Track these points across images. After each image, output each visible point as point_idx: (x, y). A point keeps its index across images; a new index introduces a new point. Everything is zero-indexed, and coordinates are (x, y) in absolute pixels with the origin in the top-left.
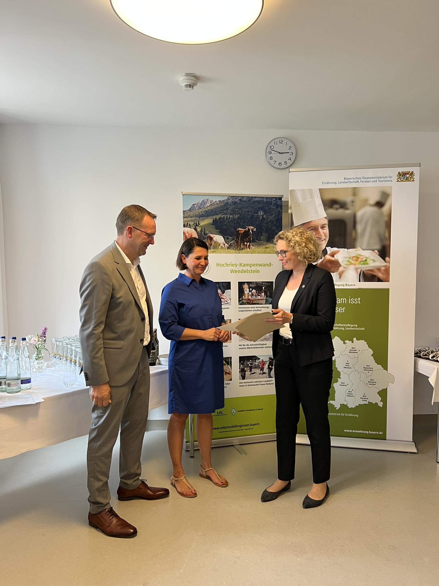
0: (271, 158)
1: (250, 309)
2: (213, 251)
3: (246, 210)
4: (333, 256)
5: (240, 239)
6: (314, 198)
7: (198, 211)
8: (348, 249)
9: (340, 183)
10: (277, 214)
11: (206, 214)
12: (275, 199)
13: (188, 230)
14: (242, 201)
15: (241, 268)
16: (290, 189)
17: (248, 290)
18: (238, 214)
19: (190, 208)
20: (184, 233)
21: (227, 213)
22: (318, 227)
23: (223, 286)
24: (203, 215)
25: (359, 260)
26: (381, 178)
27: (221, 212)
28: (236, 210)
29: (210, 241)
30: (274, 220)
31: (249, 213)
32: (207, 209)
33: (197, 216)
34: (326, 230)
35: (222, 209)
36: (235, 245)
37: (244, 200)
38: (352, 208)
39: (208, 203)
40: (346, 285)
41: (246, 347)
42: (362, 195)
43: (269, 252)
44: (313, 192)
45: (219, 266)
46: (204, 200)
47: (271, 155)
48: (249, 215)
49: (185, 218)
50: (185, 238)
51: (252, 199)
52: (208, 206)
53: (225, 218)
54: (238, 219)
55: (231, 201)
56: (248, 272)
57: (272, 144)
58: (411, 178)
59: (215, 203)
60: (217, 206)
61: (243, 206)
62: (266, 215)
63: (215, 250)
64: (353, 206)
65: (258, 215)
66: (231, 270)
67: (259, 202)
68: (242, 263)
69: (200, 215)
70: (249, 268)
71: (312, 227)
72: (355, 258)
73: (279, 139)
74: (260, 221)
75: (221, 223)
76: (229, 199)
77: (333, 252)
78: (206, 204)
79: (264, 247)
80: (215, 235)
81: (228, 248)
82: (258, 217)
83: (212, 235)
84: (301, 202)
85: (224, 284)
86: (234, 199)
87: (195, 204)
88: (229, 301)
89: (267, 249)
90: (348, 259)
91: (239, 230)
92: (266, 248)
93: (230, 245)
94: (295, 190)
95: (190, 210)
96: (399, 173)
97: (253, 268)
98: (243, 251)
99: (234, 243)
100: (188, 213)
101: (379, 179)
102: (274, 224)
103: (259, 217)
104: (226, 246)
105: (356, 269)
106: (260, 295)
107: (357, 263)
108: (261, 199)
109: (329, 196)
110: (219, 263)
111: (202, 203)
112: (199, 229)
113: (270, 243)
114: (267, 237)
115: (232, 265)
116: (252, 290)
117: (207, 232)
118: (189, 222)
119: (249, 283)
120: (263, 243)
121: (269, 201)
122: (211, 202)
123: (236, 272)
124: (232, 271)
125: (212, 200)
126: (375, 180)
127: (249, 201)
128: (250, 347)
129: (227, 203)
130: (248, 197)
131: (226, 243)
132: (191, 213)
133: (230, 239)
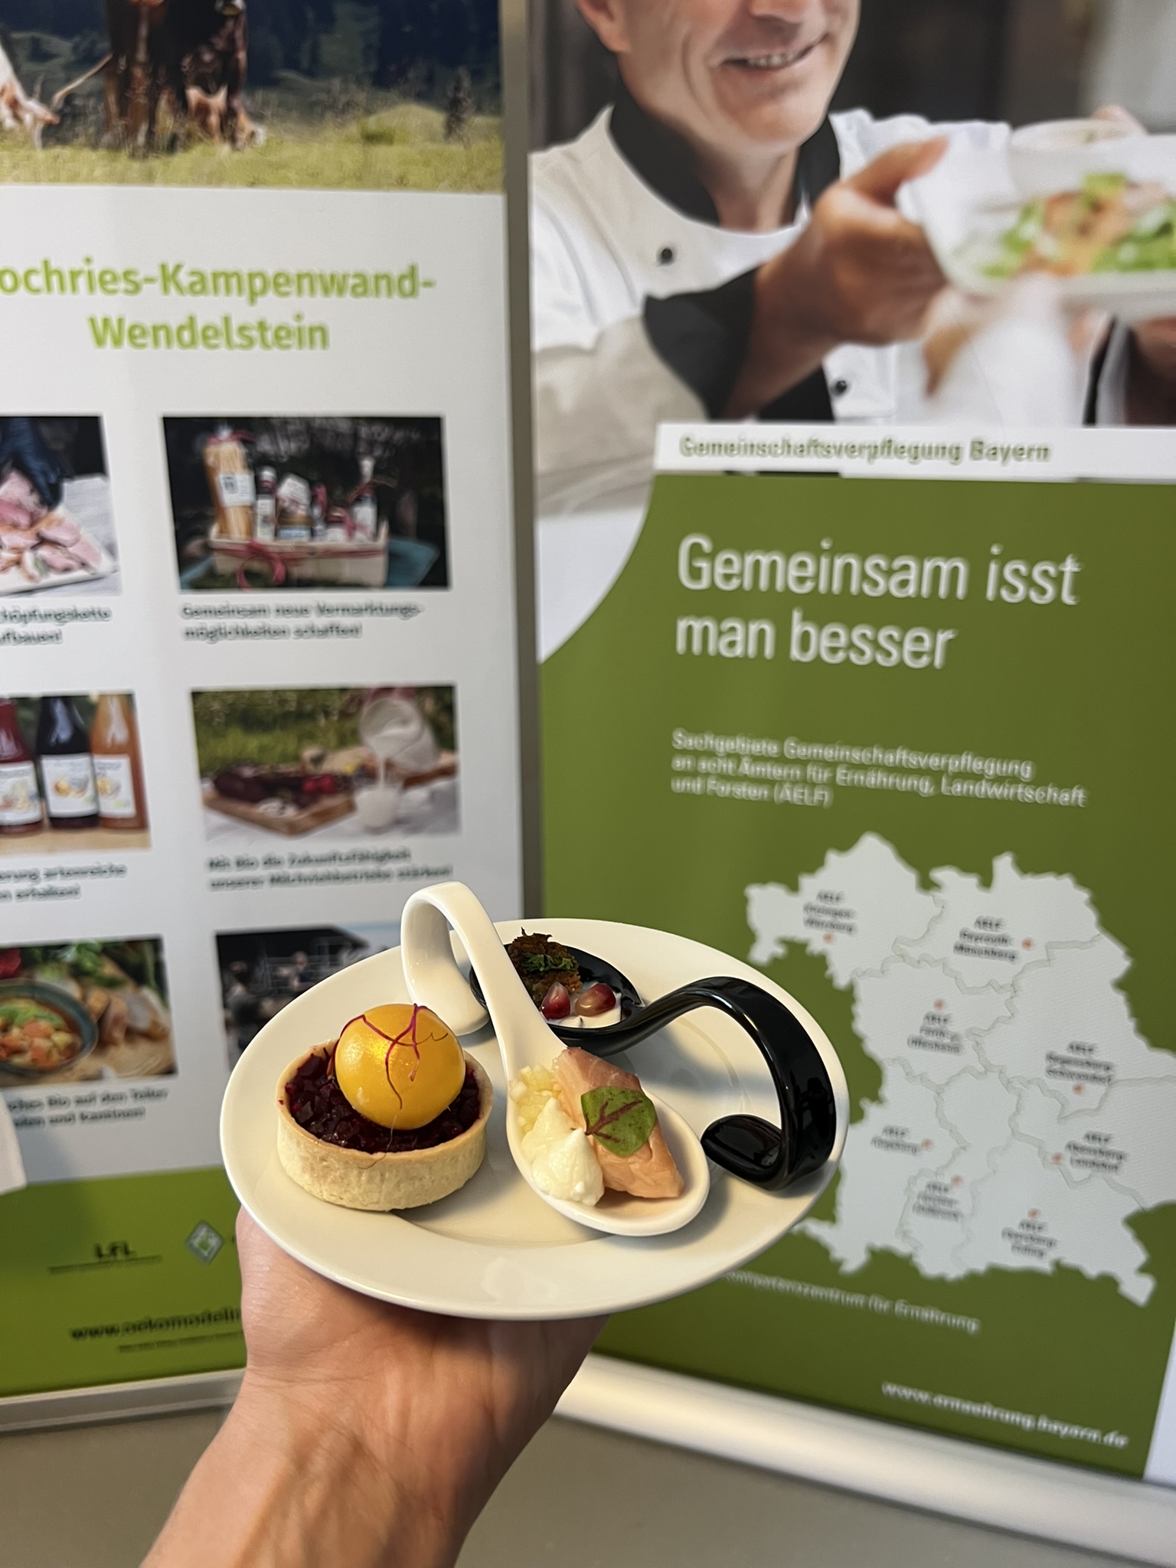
1: (273, 621)
4: (886, 197)
5: (141, 55)
15: (173, 309)
17: (244, 480)
23: (43, 450)
25: (1109, 226)
36: (107, 108)
40: (978, 448)
41: (261, 872)
43: (395, 173)
56: (236, 339)
66: (92, 321)
68: (178, 267)
70: (239, 310)
72: (1075, 213)
77: (883, 159)
79: (354, 129)
81: (53, 134)
85: (45, 431)
88: (103, 564)
89: (381, 151)
90: (1010, 220)
92: (370, 137)
93: (60, 113)
97: (275, 309)
98: (182, 160)
99: (100, 95)
104: (36, 118)
105: (1074, 311)
106: (340, 522)
107: (1090, 251)
113: (405, 97)
114: (375, 38)
115: (103, 282)
116: (279, 479)
119: (246, 428)
120: (344, 99)
123: (135, 335)
124: (104, 332)
128: (292, 871)
133: (61, 61)
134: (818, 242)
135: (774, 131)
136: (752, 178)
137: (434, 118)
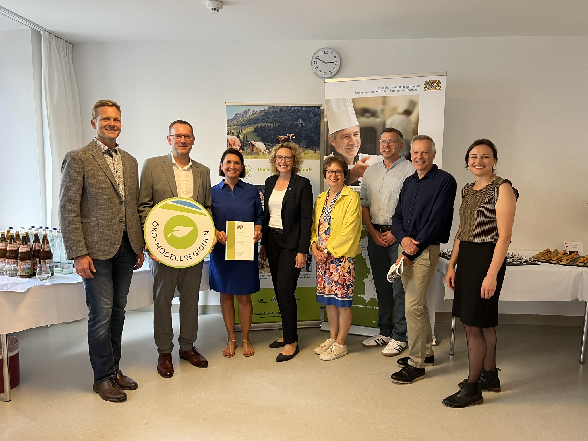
0: (317, 68)
2: (255, 157)
3: (286, 119)
4: (364, 162)
6: (347, 107)
7: (241, 120)
8: (377, 155)
9: (371, 92)
10: (316, 122)
11: (248, 122)
12: (313, 108)
13: (232, 138)
14: (283, 111)
16: (325, 99)
18: (279, 122)
19: (234, 118)
20: (228, 140)
21: (268, 122)
22: (351, 135)
23: (264, 189)
24: (245, 123)
26: (409, 87)
27: (262, 121)
28: (277, 118)
29: (252, 148)
30: (313, 128)
31: (289, 121)
32: (249, 118)
33: (240, 124)
34: (359, 138)
35: (263, 117)
37: (284, 109)
38: (382, 116)
39: (250, 113)
42: (391, 104)
43: (308, 158)
44: (346, 101)
45: (260, 171)
46: (246, 110)
47: (316, 65)
48: (289, 123)
49: (228, 126)
50: (228, 144)
51: (292, 108)
52: (250, 116)
53: (266, 126)
54: (278, 127)
55: (272, 110)
57: (318, 54)
58: (438, 86)
59: (257, 113)
60: (258, 116)
61: (283, 115)
62: (305, 123)
63: (257, 156)
64: (383, 114)
65: (297, 123)
67: (298, 111)
69: (242, 124)
71: (345, 134)
73: (324, 49)
74: (299, 129)
75: (262, 131)
76: (270, 109)
77: (364, 158)
78: (248, 113)
80: (256, 142)
82: (297, 125)
83: (254, 142)
84: (335, 111)
86: (275, 109)
87: (238, 114)
91: (279, 138)
92: (305, 154)
94: (331, 99)
95: (233, 119)
96: (426, 82)
100: (232, 122)
101: (407, 88)
102: (312, 131)
103: (299, 125)
104: (268, 152)
108: (300, 108)
109: (361, 105)
110: (260, 168)
111: (244, 113)
112: (241, 137)
113: (309, 149)
114: (306, 143)
117: (249, 139)
118: (232, 131)
121: (308, 110)
122: (253, 111)
125: (253, 110)
126: (404, 89)
127: (289, 110)
129: (268, 113)
130: (288, 106)
131: (267, 150)
132: (235, 121)
133: (271, 146)
134: (357, 166)
135: (352, 155)
136: (350, 160)
137: (313, 152)
